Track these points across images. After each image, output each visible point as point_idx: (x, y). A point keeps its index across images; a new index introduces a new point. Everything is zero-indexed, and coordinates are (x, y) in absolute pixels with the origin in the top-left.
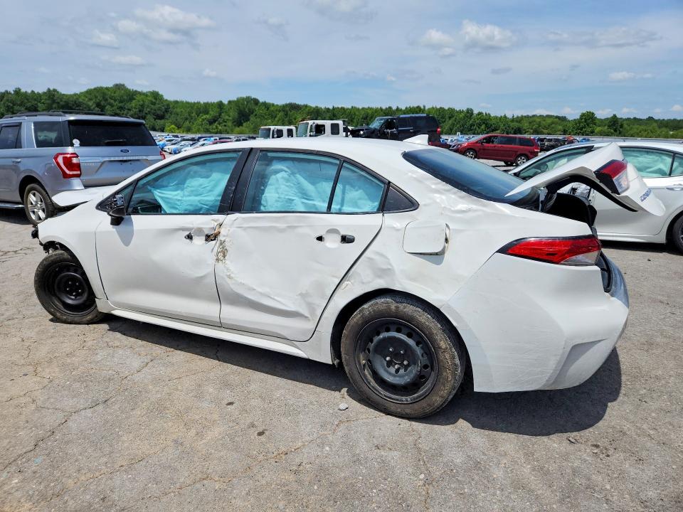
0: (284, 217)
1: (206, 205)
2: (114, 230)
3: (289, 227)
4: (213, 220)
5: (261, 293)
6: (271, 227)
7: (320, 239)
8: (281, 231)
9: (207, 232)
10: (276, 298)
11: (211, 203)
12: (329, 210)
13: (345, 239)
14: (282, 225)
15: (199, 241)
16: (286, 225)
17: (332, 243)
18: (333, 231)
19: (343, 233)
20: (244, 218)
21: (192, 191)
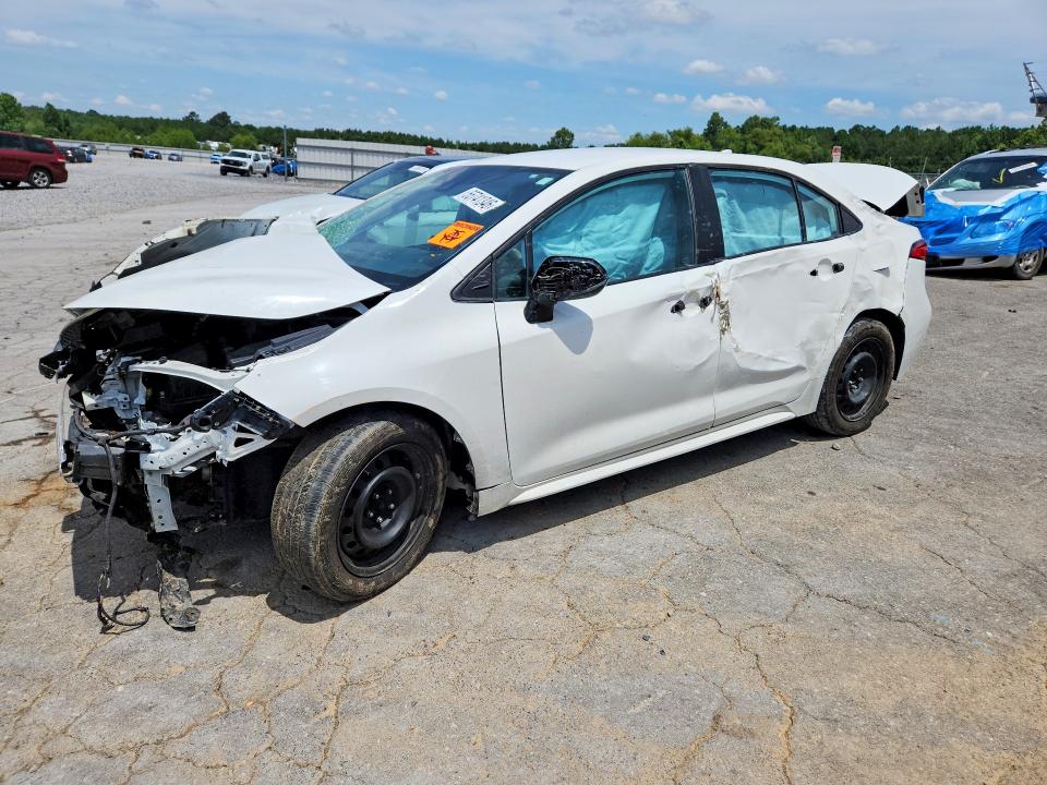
0: (775, 255)
1: (625, 260)
2: (549, 330)
3: (780, 267)
4: (707, 275)
5: (767, 359)
6: (766, 271)
7: (814, 273)
8: (775, 272)
9: (702, 295)
10: (780, 358)
11: (632, 256)
12: (804, 241)
13: (837, 268)
14: (773, 266)
15: (692, 311)
16: (777, 265)
17: (826, 275)
18: (825, 262)
19: (834, 262)
20: (739, 265)
21: (599, 239)
